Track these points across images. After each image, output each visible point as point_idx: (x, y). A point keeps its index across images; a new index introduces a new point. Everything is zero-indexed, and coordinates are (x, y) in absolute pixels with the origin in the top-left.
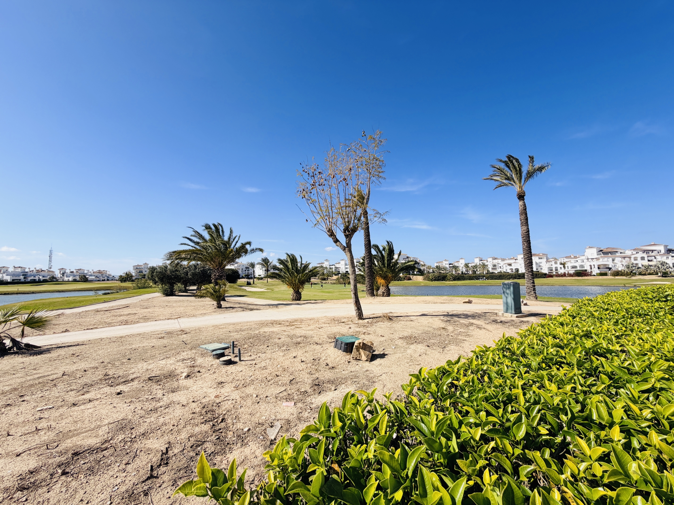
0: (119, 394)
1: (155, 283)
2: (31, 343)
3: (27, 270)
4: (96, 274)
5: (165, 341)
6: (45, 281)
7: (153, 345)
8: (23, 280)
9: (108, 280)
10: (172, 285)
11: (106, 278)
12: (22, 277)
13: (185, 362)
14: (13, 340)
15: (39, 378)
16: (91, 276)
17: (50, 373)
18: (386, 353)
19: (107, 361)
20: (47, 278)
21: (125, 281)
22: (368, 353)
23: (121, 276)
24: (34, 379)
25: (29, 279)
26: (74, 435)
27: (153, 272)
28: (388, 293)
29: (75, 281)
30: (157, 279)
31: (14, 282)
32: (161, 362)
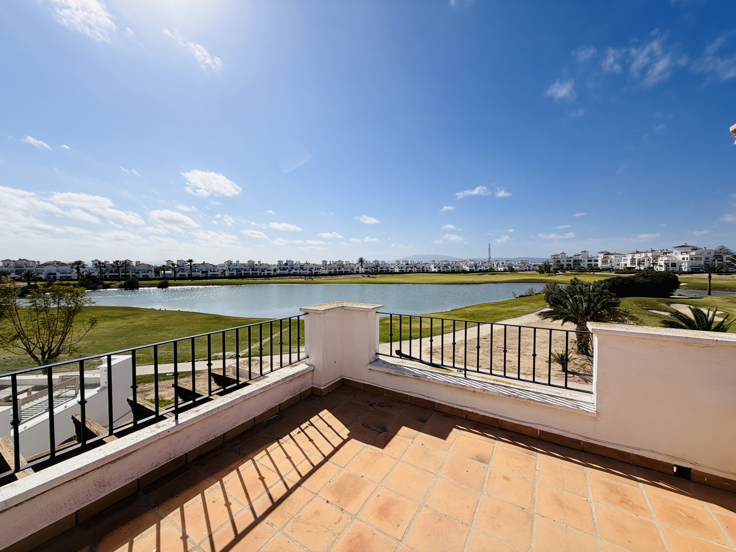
3: (477, 263)
9: (529, 270)
11: (527, 268)
12: (474, 268)
16: (516, 266)
20: (488, 269)
21: (543, 273)
23: (540, 266)
25: (479, 269)
29: (505, 271)
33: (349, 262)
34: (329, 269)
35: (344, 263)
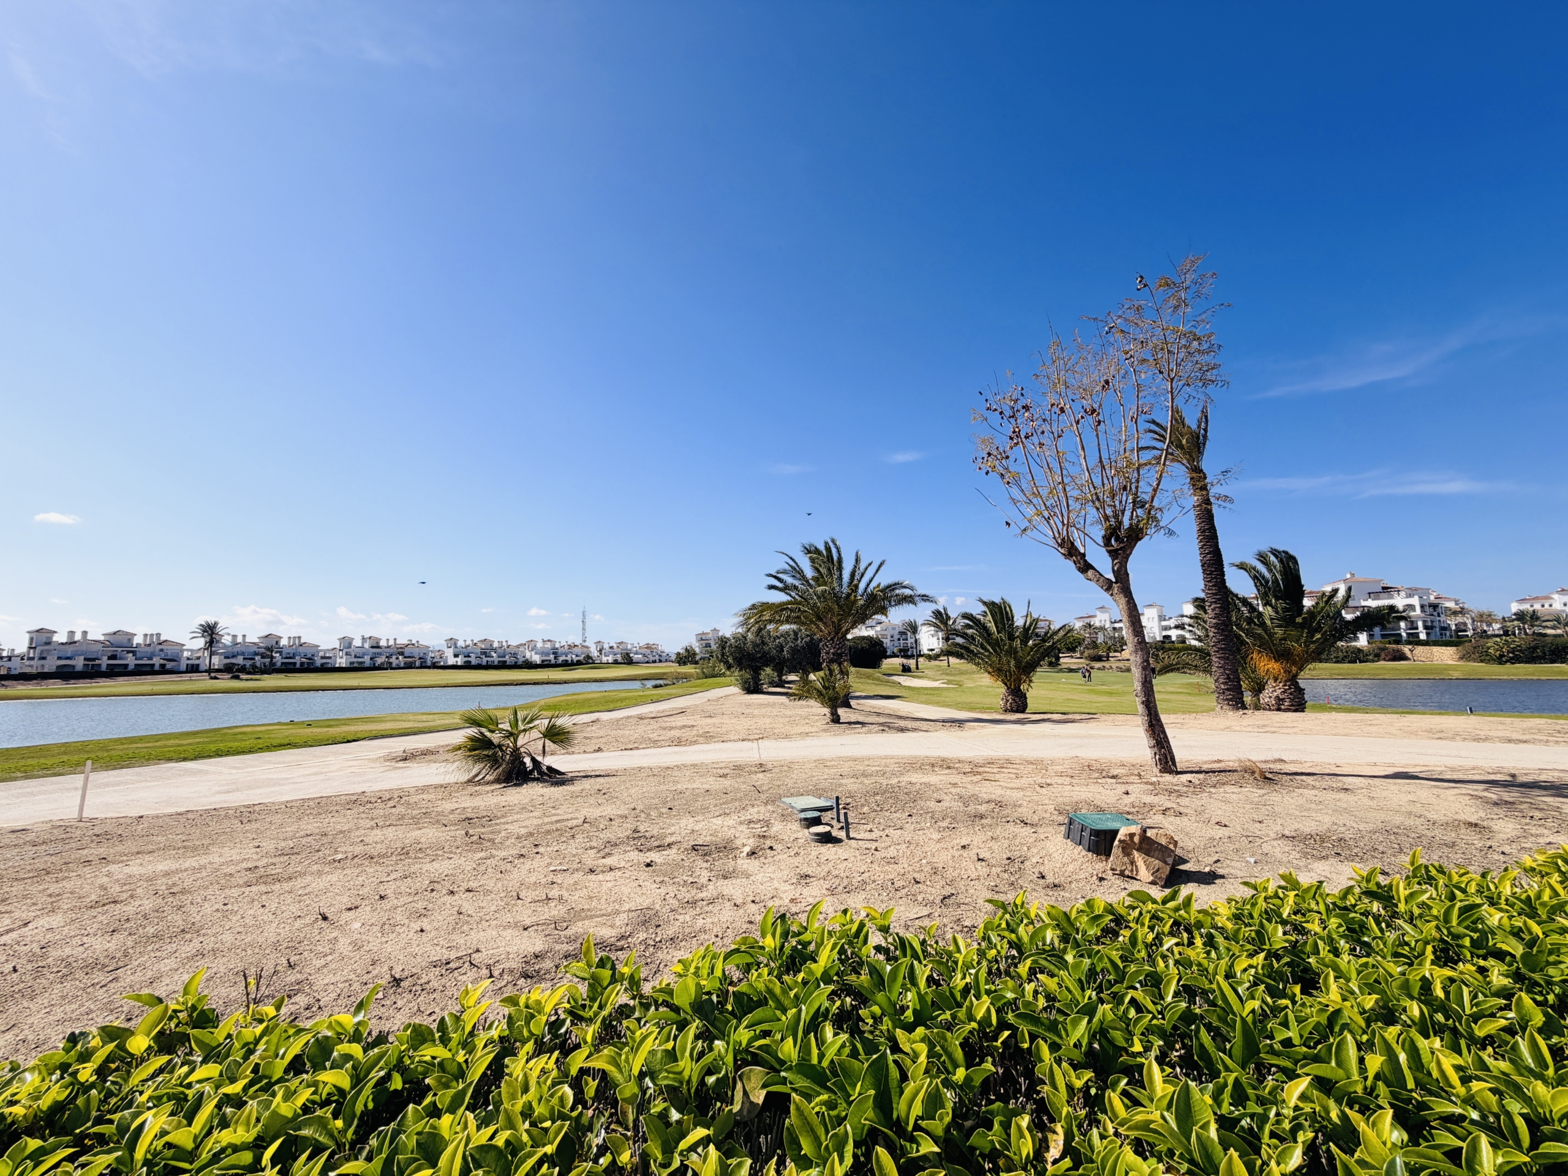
0: (648, 865)
1: (729, 667)
2: (555, 766)
3: (557, 645)
4: (644, 651)
5: (726, 783)
6: (579, 663)
7: (707, 787)
8: (553, 662)
9: (660, 661)
10: (756, 671)
11: (657, 658)
12: (552, 657)
13: (752, 825)
14: (533, 760)
15: (557, 822)
16: (636, 653)
17: (569, 816)
18: (1220, 872)
19: (640, 807)
20: (581, 658)
21: (685, 663)
22: (1157, 863)
23: (678, 654)
24: (552, 823)
25: (561, 659)
26: (586, 918)
27: (723, 648)
28: (1297, 702)
29: (616, 662)
30: (730, 660)
31: (544, 665)
32: (714, 820)
33: (158, 635)
34: (59, 658)
35: (138, 640)
